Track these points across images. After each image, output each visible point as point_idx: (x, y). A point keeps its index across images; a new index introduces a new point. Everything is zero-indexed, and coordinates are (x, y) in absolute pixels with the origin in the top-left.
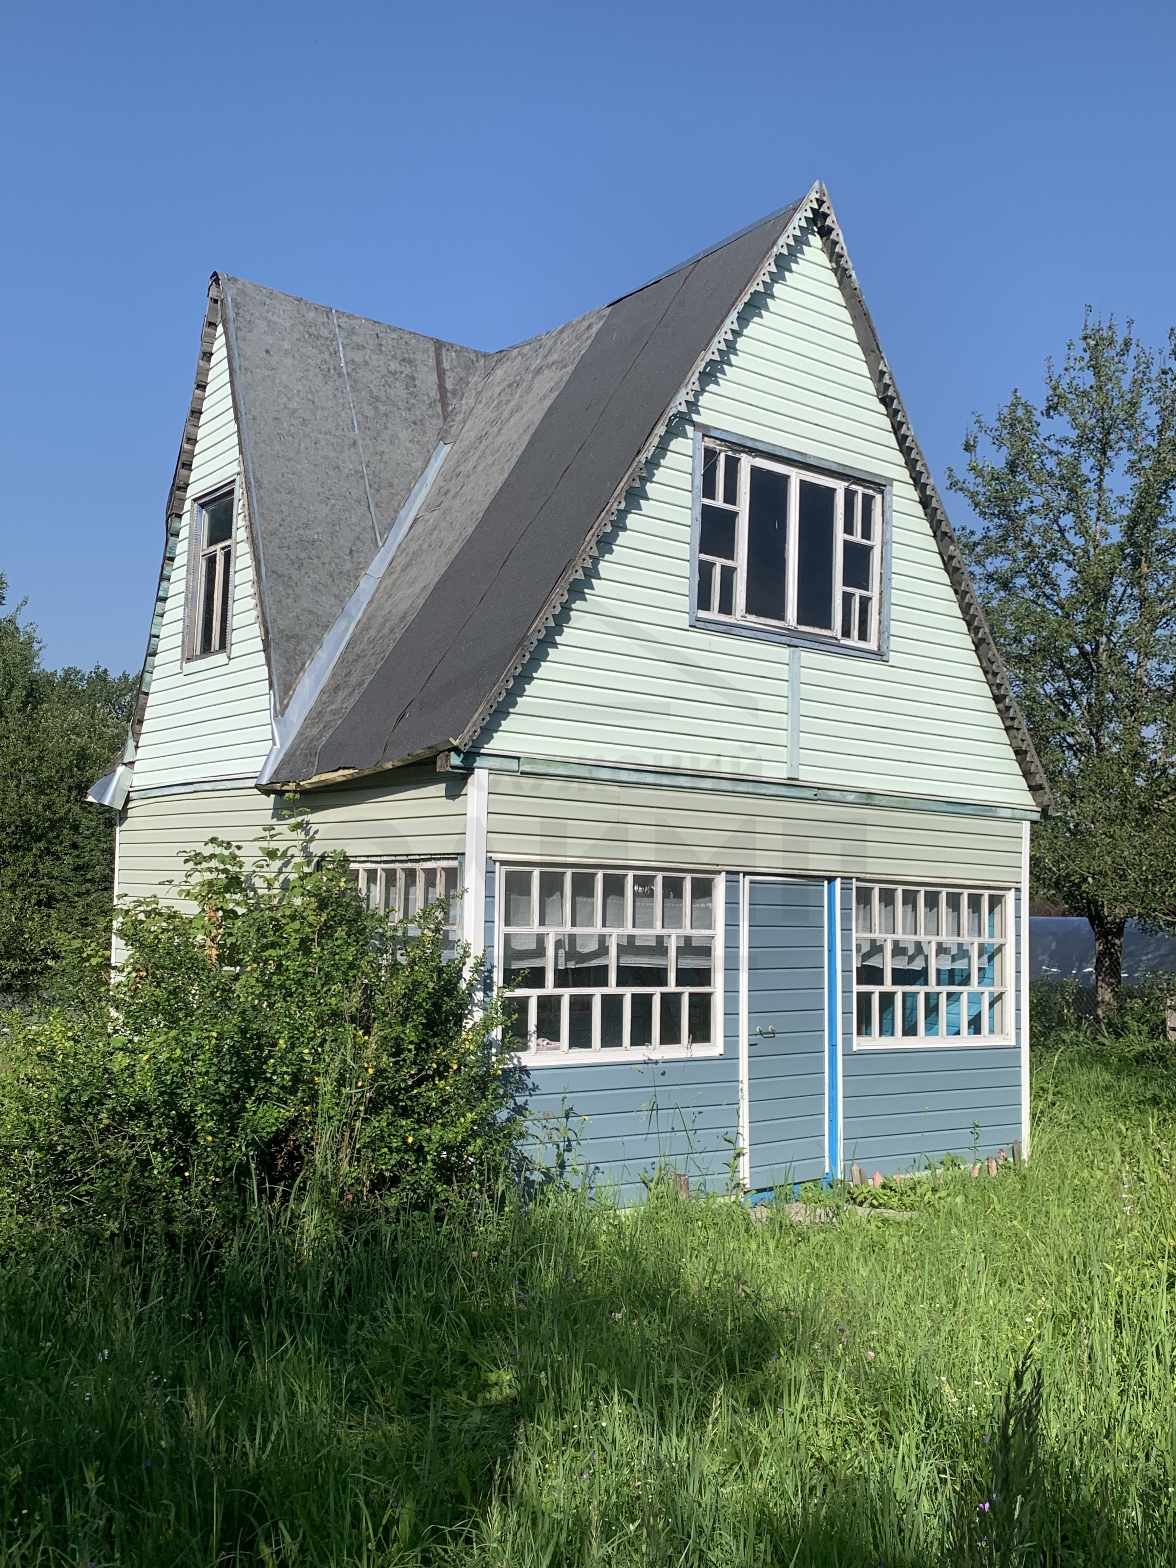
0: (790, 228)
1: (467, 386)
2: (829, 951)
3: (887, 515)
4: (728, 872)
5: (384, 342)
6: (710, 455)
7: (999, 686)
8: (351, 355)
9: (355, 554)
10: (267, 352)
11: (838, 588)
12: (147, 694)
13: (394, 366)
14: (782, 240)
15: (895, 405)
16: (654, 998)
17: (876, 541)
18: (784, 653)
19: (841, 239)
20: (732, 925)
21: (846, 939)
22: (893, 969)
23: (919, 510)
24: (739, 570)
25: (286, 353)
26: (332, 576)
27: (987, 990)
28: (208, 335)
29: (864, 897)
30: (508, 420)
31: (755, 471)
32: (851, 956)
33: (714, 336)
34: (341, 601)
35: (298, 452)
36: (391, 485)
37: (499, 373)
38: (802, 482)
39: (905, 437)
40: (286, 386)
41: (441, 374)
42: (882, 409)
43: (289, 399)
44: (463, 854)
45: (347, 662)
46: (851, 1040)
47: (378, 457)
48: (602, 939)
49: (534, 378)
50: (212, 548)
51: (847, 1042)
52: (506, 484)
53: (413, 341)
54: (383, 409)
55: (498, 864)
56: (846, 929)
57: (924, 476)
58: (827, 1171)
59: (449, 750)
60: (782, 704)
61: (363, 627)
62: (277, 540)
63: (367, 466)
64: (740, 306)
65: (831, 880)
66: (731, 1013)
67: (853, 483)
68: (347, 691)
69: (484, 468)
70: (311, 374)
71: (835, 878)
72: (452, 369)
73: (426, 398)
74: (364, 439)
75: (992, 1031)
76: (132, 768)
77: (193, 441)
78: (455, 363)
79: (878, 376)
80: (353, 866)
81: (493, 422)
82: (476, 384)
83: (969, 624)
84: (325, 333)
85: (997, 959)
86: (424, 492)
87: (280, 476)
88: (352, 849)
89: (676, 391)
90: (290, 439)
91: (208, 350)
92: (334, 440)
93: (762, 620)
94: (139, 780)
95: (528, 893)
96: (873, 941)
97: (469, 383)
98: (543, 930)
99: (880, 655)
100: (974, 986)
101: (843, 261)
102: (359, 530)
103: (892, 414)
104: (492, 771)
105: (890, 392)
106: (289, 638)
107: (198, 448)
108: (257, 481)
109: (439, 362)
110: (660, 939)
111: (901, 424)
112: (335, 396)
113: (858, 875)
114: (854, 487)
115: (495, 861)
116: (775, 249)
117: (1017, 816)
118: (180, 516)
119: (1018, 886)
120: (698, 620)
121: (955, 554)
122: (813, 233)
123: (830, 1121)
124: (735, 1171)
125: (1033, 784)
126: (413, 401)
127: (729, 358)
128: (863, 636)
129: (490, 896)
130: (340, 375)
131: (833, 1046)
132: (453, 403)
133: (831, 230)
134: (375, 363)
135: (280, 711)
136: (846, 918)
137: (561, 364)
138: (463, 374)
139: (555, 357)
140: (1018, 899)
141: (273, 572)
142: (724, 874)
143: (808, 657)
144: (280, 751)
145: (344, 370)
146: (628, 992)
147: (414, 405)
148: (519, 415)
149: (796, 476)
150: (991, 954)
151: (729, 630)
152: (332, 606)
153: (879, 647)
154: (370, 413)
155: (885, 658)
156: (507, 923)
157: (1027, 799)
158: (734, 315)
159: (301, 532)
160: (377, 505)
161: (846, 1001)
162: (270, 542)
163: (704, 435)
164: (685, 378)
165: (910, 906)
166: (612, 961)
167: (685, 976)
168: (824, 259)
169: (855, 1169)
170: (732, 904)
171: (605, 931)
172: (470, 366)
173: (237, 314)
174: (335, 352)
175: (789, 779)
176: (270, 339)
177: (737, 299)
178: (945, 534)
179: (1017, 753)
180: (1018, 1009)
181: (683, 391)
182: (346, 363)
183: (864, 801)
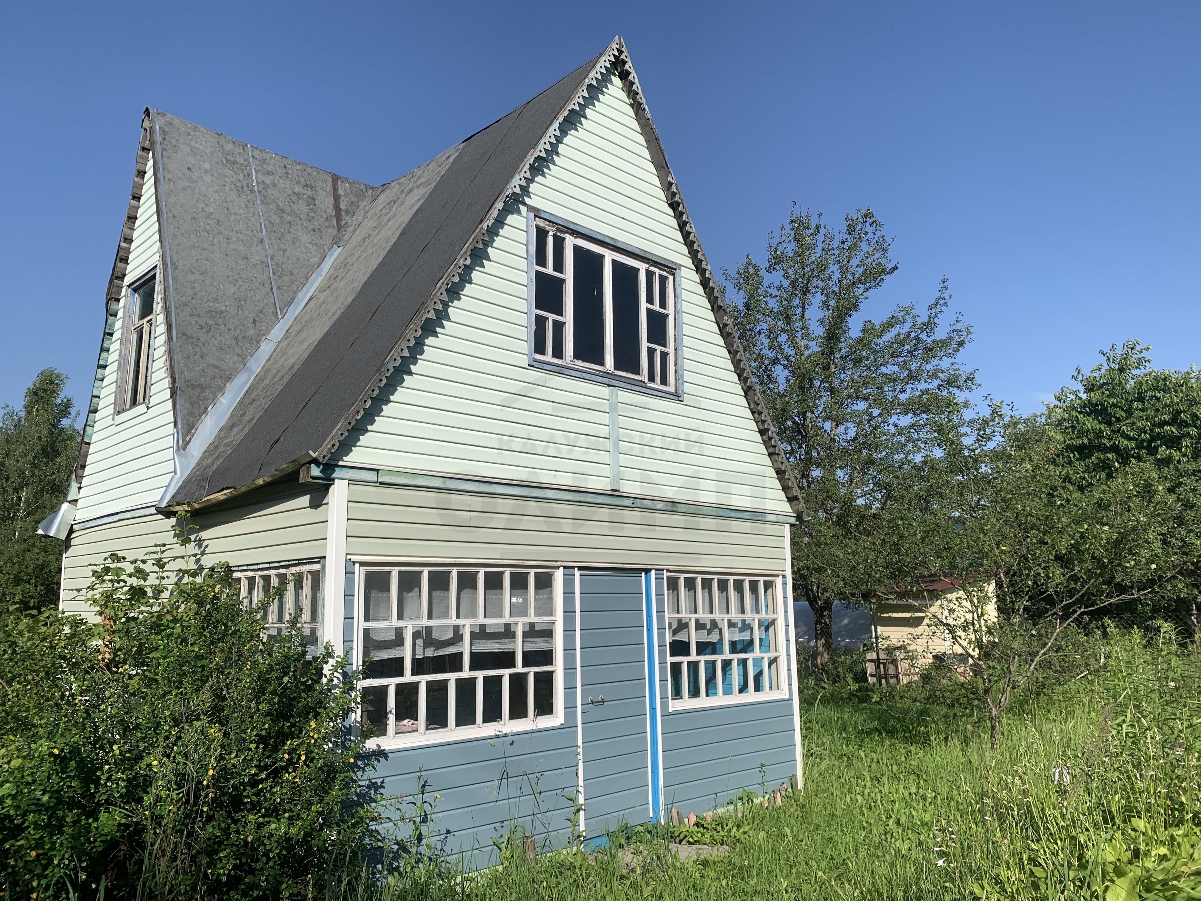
0: (598, 66)
1: (357, 208)
2: (648, 630)
3: (678, 291)
4: (565, 567)
5: (290, 172)
6: (541, 234)
7: (763, 422)
8: (262, 178)
9: (258, 324)
10: (189, 169)
11: (644, 344)
12: (89, 444)
13: (297, 189)
14: (592, 74)
15: (681, 208)
16: (504, 678)
17: (670, 310)
18: (605, 391)
19: (636, 81)
20: (569, 612)
21: (661, 619)
22: (697, 642)
23: (700, 289)
24: (567, 325)
25: (206, 171)
26: (236, 339)
27: (766, 656)
28: (142, 157)
29: (673, 584)
30: (386, 224)
31: (577, 249)
32: (665, 633)
33: (541, 138)
34: (243, 360)
35: (212, 245)
36: (291, 274)
37: (382, 197)
38: (614, 261)
39: (689, 233)
40: (205, 195)
41: (337, 199)
42: (671, 212)
43: (207, 205)
44: (325, 557)
45: (242, 406)
46: (667, 703)
47: (281, 253)
48: (456, 628)
49: (406, 196)
50: (141, 322)
51: (664, 705)
52: (380, 265)
53: (315, 173)
54: (287, 218)
55: (357, 565)
56: (661, 611)
57: (704, 264)
58: (651, 816)
59: (310, 463)
60: (604, 431)
61: (260, 379)
62: (189, 310)
63: (272, 259)
64: (561, 119)
65: (647, 571)
66: (570, 688)
67: (652, 265)
68: (240, 427)
69: (365, 258)
70: (227, 188)
71: (650, 570)
72: (346, 196)
73: (323, 214)
74: (270, 239)
75: (771, 688)
76: (76, 505)
77: (129, 240)
78: (348, 191)
79: (667, 186)
80: (236, 575)
81: (375, 228)
82: (365, 206)
83: (739, 376)
84: (241, 160)
85: (771, 629)
86: (320, 280)
87: (195, 261)
88: (233, 560)
89: (512, 177)
90: (206, 234)
91: (142, 169)
92: (245, 238)
93: (587, 365)
94: (81, 515)
95: (388, 589)
96: (680, 621)
97: (359, 206)
98: (401, 624)
99: (677, 396)
100: (757, 653)
101: (638, 98)
102: (262, 305)
103: (678, 215)
104: (351, 482)
105: (677, 198)
106: (194, 387)
107: (133, 245)
108: (173, 263)
109: (335, 189)
110: (508, 626)
111: (685, 223)
112: (247, 206)
113: (668, 567)
114: (652, 269)
115: (354, 563)
116: (587, 80)
117: (781, 520)
118: (118, 300)
119: (784, 573)
120: (535, 361)
121: (728, 322)
122: (615, 75)
123: (653, 772)
124: (576, 824)
125: (790, 496)
126: (312, 214)
127: (553, 158)
128: (664, 382)
129: (349, 595)
130: (252, 191)
131: (653, 709)
132: (346, 219)
133: (629, 73)
134: (283, 186)
135: (182, 446)
136: (660, 602)
137: (427, 183)
138: (354, 199)
139: (423, 180)
140: (784, 584)
141: (184, 334)
142: (562, 568)
143: (624, 396)
144: (179, 479)
145: (256, 188)
146: (480, 675)
147: (313, 217)
148: (394, 220)
149: (609, 257)
150: (768, 626)
151: (560, 371)
152: (235, 362)
153: (676, 390)
154: (277, 220)
155: (681, 399)
156: (367, 619)
157: (786, 507)
158: (556, 125)
159: (211, 304)
160: (278, 288)
161: (663, 671)
162: (182, 311)
163: (535, 216)
164: (519, 167)
165: (707, 590)
166: (465, 649)
167: (530, 659)
168: (624, 96)
169: (674, 811)
170: (568, 593)
171: (460, 622)
172: (360, 195)
173: (164, 139)
174: (249, 175)
175: (612, 490)
176: (192, 160)
177: (558, 114)
178: (720, 307)
179: (777, 473)
180: (789, 670)
181: (517, 177)
182: (258, 183)
183: (670, 509)
